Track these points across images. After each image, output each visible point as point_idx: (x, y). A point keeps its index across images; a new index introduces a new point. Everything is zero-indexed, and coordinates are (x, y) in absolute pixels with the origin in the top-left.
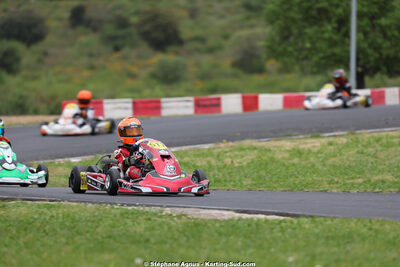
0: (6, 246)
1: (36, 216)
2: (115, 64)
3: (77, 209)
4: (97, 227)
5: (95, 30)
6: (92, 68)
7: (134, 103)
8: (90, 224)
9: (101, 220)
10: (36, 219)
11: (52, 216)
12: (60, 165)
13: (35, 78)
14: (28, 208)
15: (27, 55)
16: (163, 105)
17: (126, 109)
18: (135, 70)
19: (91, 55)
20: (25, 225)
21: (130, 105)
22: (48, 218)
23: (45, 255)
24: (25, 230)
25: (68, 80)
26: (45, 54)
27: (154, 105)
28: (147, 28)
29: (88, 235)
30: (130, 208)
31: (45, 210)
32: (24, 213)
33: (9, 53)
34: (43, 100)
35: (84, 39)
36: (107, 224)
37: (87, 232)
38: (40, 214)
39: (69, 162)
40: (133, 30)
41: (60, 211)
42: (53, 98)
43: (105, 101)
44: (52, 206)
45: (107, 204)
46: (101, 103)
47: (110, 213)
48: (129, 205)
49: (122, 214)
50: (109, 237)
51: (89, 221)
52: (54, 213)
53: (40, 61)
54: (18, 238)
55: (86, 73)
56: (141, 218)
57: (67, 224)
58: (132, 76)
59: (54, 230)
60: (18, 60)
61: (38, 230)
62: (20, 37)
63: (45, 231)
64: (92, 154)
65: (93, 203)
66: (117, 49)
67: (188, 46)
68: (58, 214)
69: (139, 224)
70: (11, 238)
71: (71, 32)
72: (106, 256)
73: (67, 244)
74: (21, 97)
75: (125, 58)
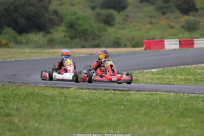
0: (136, 114)
1: (146, 99)
2: (163, 21)
3: (166, 96)
4: (178, 105)
5: (152, 4)
6: (151, 23)
7: (180, 41)
8: (174, 103)
9: (179, 101)
10: (146, 101)
11: (154, 99)
12: (147, 73)
13: (123, 29)
14: (141, 95)
15: (118, 17)
16: (195, 42)
17: (176, 44)
18: (173, 24)
19: (151, 17)
20: (141, 104)
21: (178, 43)
22: (152, 100)
23: (157, 119)
24: (142, 106)
25: (139, 30)
26: (127, 16)
27: (190, 42)
28: (179, 3)
29: (175, 109)
30: (192, 95)
31: (150, 96)
32: (139, 97)
33: (109, 16)
34: (128, 40)
35: (147, 9)
36: (183, 103)
37: (174, 107)
38: (148, 98)
39: (151, 71)
40: (172, 4)
41: (157, 97)
42: (133, 39)
43: (165, 40)
44: (153, 94)
45: (181, 93)
46: (163, 41)
47: (183, 97)
48: (192, 94)
49: (189, 98)
50: (186, 109)
51: (173, 102)
52: (155, 97)
53: (125, 20)
54: (140, 110)
55: (149, 26)
56: (199, 100)
57: (163, 103)
58: (172, 27)
59: (157, 106)
60: (113, 19)
61: (148, 106)
62: (114, 8)
63: (152, 107)
64: (162, 67)
65: (173, 92)
66: (164, 14)
67: (200, 12)
68: (157, 98)
69: (199, 103)
70: (136, 110)
71: (140, 5)
72: (189, 120)
73: (165, 113)
74: (117, 38)
75: (168, 18)
